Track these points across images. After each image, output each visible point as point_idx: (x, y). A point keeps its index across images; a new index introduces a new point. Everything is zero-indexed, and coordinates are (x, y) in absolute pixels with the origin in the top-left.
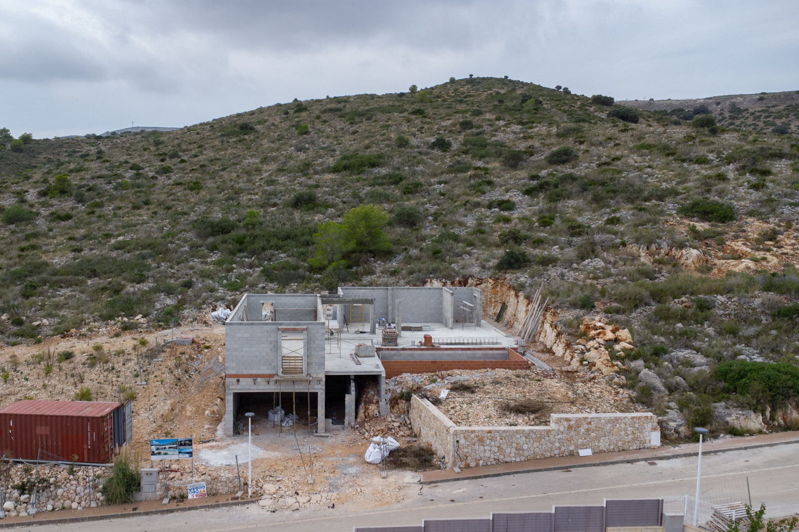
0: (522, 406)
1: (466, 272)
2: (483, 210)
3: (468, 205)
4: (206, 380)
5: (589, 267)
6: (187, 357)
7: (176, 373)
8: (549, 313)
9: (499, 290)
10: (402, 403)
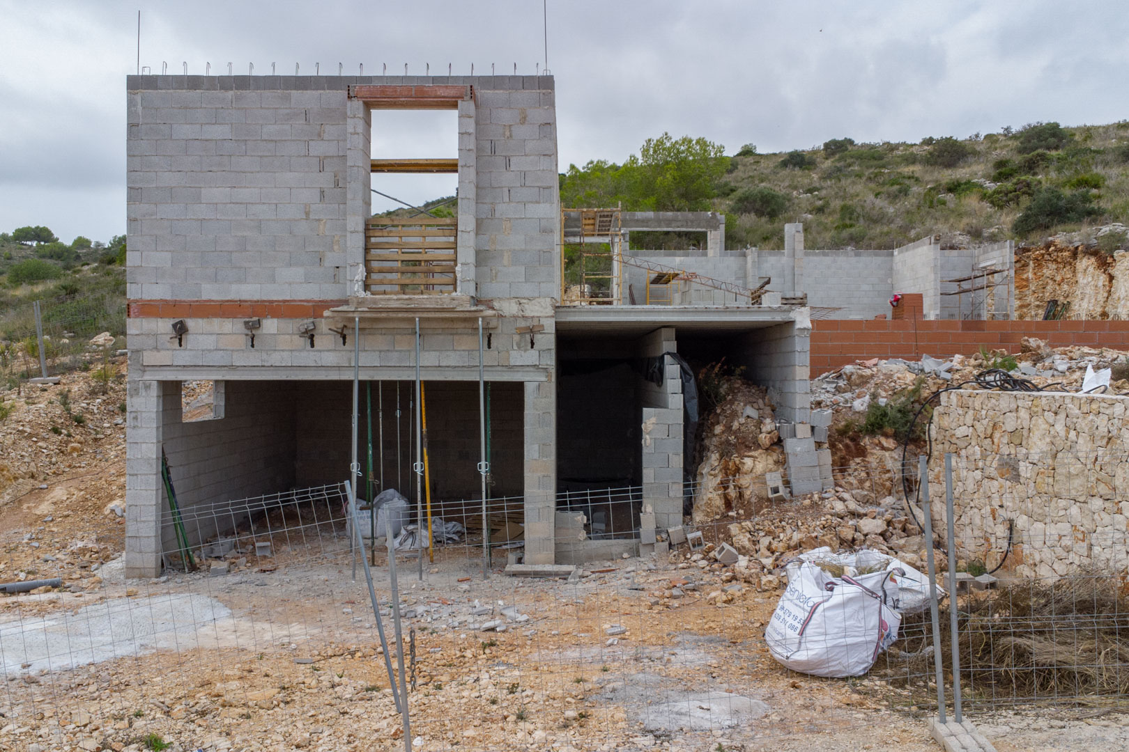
9: (1030, 275)
10: (883, 448)
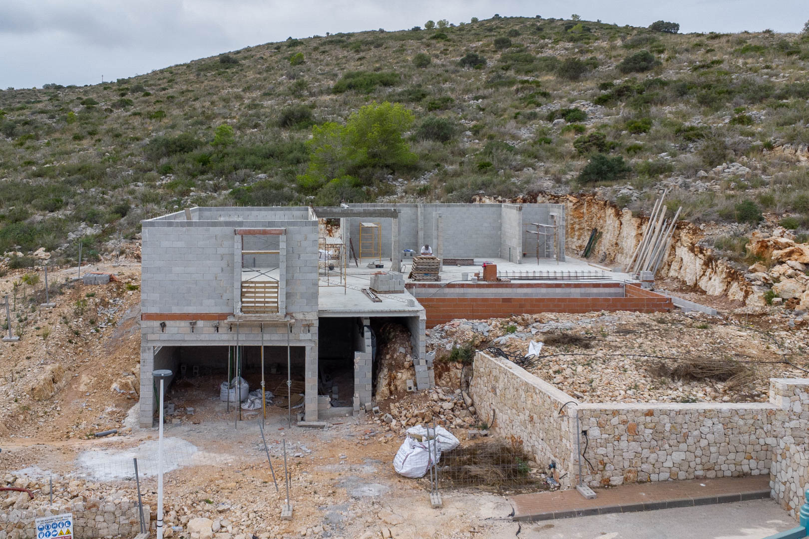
0: (695, 366)
1: (534, 186)
2: (541, 122)
3: (520, 117)
4: (122, 335)
5: (725, 175)
6: (97, 300)
7: (73, 324)
8: (685, 231)
9: (585, 211)
10: (457, 368)
